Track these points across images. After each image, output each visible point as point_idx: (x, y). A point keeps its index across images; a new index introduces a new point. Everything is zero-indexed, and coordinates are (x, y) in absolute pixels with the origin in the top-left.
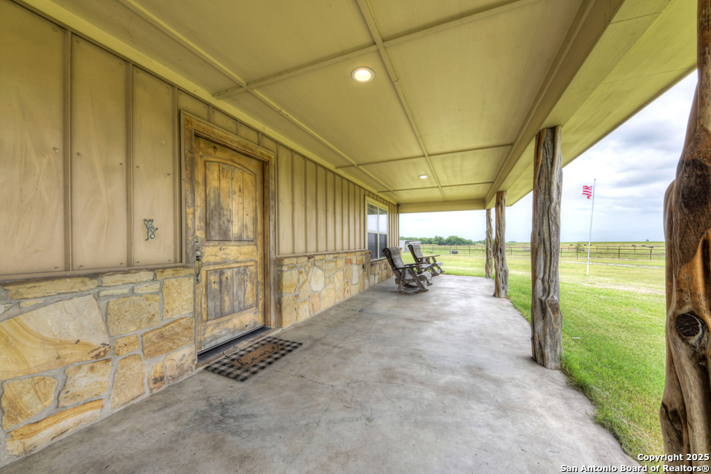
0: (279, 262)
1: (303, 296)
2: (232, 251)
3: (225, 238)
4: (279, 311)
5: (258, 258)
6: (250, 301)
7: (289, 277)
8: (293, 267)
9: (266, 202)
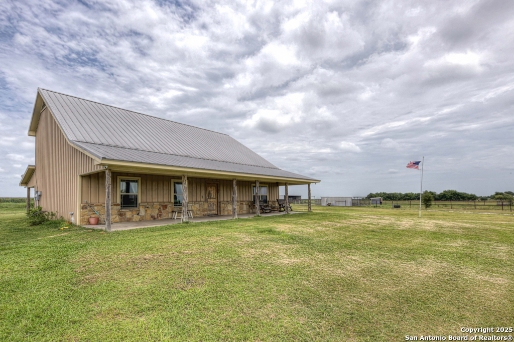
0: (220, 202)
1: (226, 209)
2: (212, 200)
3: (211, 198)
4: (220, 212)
5: (216, 201)
6: (215, 209)
7: (222, 205)
8: (223, 203)
9: (218, 191)
